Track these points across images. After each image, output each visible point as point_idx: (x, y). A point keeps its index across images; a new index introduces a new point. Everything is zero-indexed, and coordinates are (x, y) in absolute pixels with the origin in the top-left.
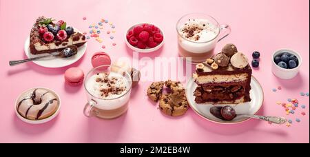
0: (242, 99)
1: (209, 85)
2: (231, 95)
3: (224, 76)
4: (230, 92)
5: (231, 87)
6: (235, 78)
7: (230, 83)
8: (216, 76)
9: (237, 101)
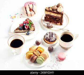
0: (59, 23)
1: (48, 15)
2: (56, 21)
3: (53, 13)
4: (55, 20)
5: (56, 18)
6: (57, 15)
7: (56, 16)
8: (51, 13)
9: (58, 24)
